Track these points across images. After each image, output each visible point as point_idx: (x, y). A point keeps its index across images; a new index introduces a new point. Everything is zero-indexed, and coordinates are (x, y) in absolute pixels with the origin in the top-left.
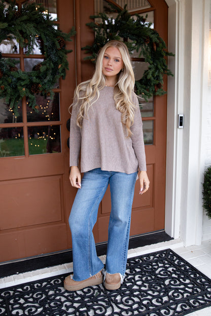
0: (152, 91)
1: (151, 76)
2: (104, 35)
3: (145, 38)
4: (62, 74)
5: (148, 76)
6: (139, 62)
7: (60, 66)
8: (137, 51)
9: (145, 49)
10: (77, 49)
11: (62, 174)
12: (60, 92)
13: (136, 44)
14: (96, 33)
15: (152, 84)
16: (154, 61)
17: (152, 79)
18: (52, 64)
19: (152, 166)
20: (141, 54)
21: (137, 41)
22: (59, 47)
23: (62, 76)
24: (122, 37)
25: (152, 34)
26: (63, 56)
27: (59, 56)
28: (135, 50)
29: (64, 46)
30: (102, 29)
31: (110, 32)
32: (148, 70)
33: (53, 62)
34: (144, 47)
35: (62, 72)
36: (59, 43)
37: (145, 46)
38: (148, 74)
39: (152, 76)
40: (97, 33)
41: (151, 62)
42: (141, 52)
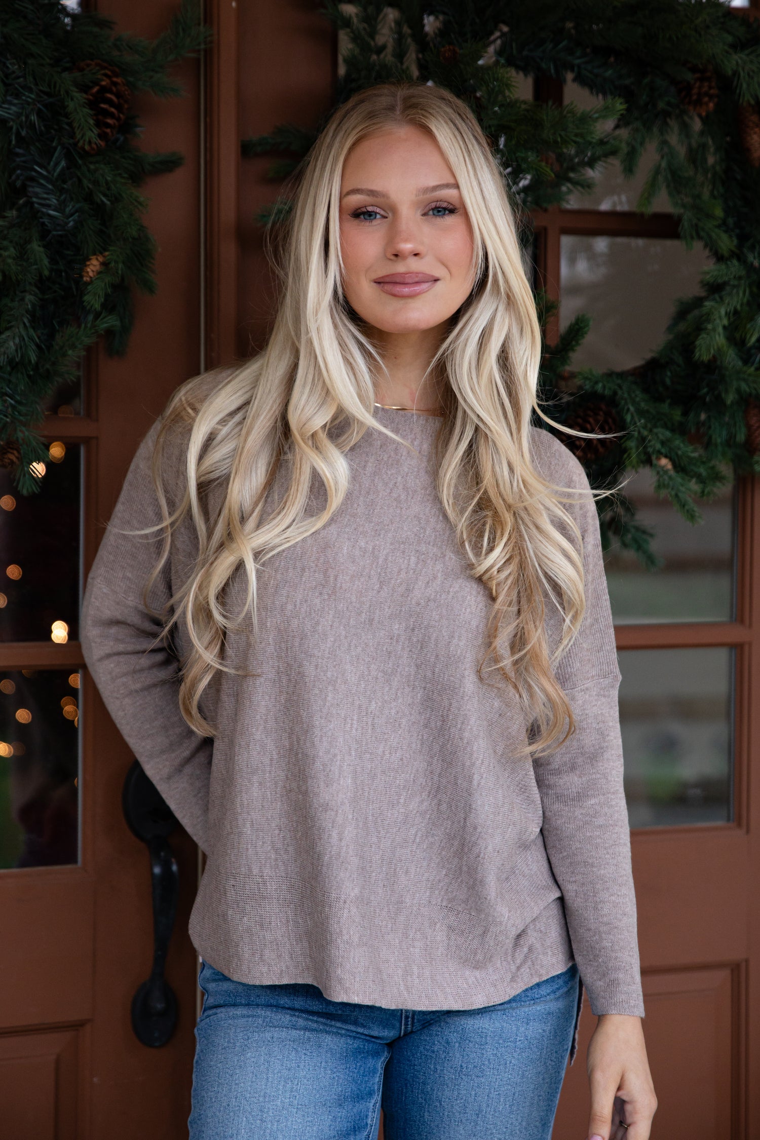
0: (730, 442)
1: (720, 339)
2: (400, 55)
3: (690, 77)
4: (111, 321)
5: (702, 341)
6: (640, 242)
7: (93, 266)
8: (629, 169)
9: (682, 152)
10: (209, 150)
12: (87, 440)
13: (623, 122)
14: (346, 45)
15: (730, 398)
16: (743, 238)
17: (731, 358)
18: (36, 247)
20: (652, 187)
21: (628, 95)
22: (92, 134)
23: (110, 333)
24: (524, 67)
25: (739, 46)
26: (116, 199)
27: (89, 198)
28: (616, 163)
29: (127, 127)
30: (391, 14)
31: (443, 33)
32: (698, 302)
33: (44, 234)
34: (674, 138)
35: (109, 306)
36: (92, 105)
37: (685, 128)
38: (699, 328)
39: (730, 339)
40: (356, 38)
41: (726, 243)
42: (657, 171)
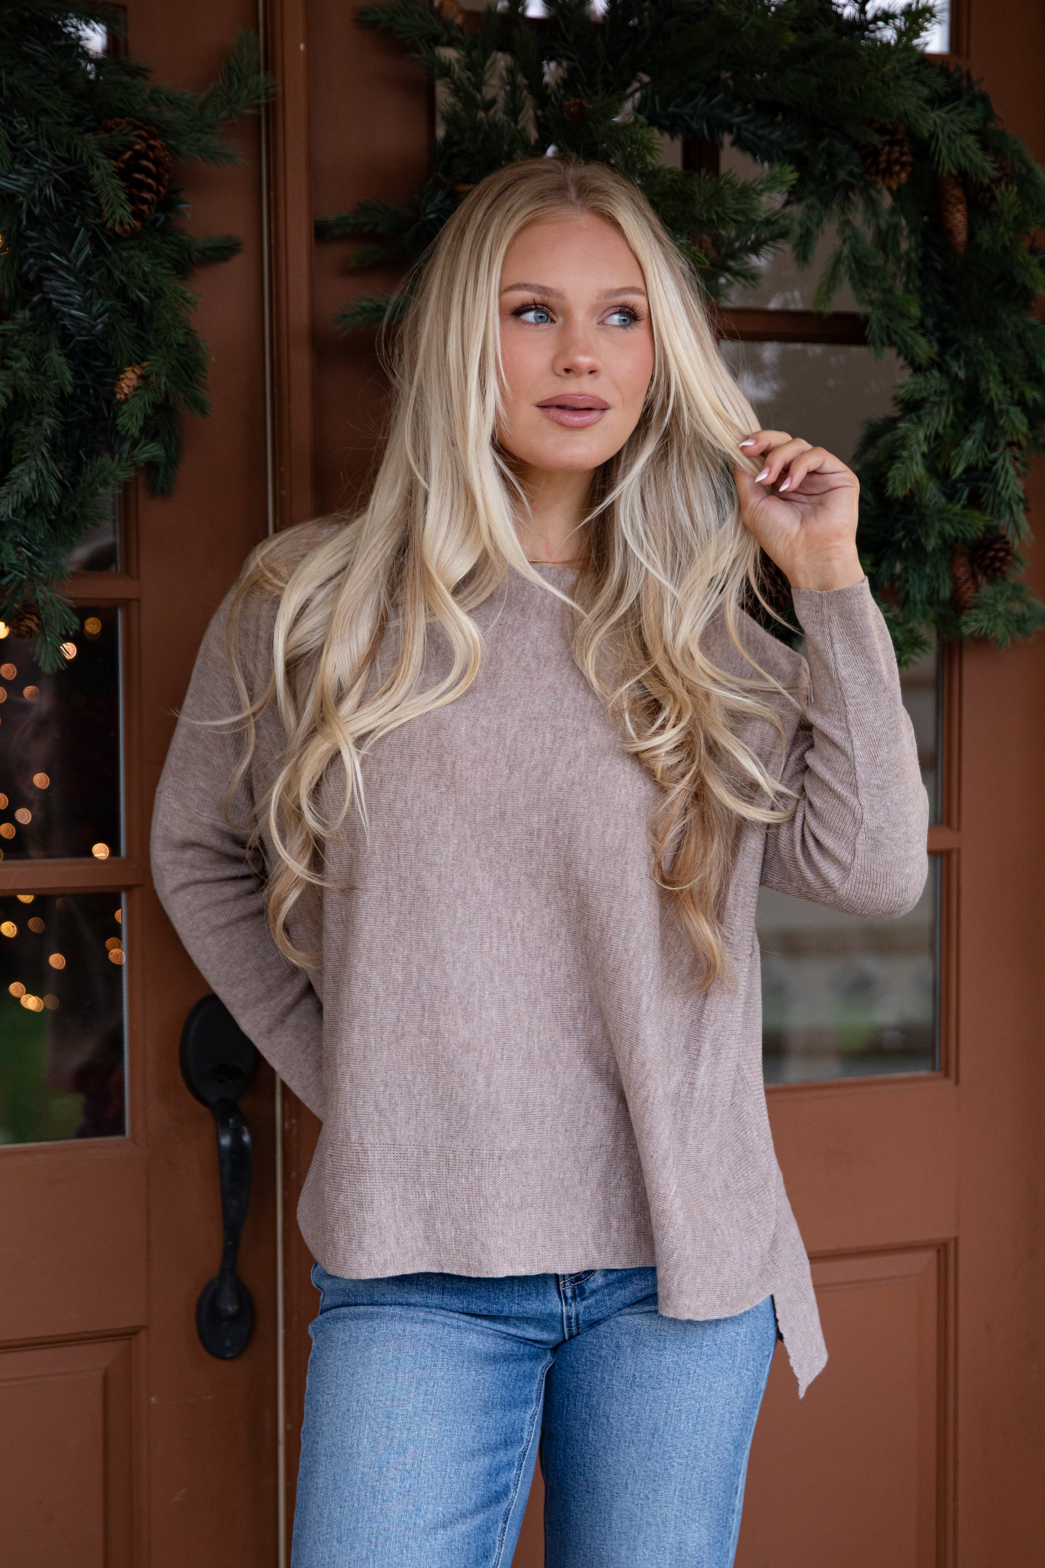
0: (932, 599)
1: (918, 469)
2: (514, 112)
3: (876, 139)
4: (153, 450)
5: (896, 472)
6: (816, 350)
7: (129, 380)
8: (803, 255)
9: (868, 234)
10: (274, 233)
11: (130, 1334)
12: (126, 603)
13: (795, 195)
14: (443, 95)
15: (932, 544)
16: (945, 343)
17: (932, 493)
18: (56, 357)
19: (928, 1258)
20: (832, 278)
21: (801, 162)
22: (124, 212)
23: (151, 466)
24: (670, 129)
25: (936, 101)
26: (157, 295)
27: (122, 294)
28: (786, 247)
29: (168, 204)
30: (502, 61)
31: (568, 84)
32: (891, 423)
33: (65, 339)
34: (858, 217)
35: (150, 432)
36: (124, 174)
37: (872, 204)
38: (892, 457)
39: (931, 470)
40: (457, 90)
41: (925, 349)
42: (838, 260)
